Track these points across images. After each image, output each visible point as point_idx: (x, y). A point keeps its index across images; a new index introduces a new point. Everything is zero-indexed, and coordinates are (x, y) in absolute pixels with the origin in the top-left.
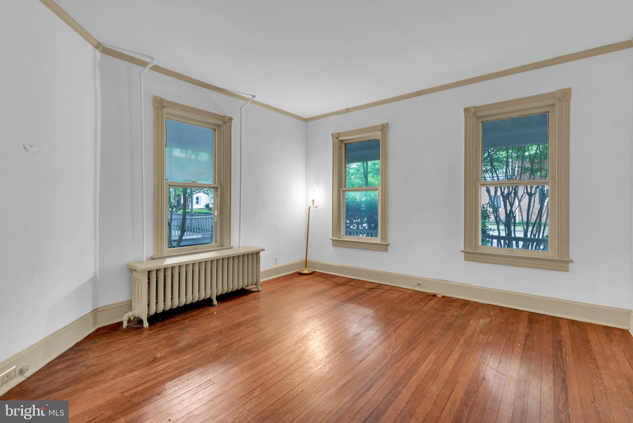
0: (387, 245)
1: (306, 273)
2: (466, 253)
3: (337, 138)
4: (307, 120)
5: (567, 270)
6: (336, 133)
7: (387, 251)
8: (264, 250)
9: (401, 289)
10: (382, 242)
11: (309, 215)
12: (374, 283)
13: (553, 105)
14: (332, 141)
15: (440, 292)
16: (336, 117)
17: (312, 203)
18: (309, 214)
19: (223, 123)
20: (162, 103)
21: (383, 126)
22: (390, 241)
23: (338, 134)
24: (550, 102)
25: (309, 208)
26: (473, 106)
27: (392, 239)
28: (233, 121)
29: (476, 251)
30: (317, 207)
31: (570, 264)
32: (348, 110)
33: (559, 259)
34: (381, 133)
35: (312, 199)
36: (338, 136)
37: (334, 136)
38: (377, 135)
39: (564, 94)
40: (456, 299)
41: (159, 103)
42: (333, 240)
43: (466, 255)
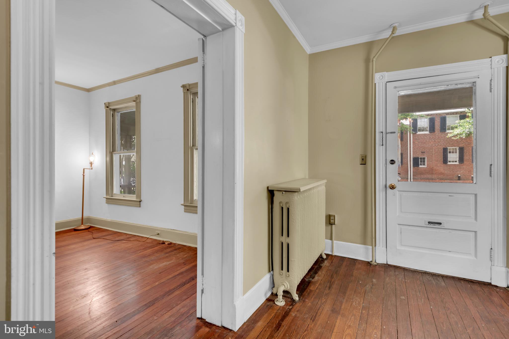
0: (140, 202)
1: (83, 228)
2: (185, 206)
3: (108, 107)
4: (88, 90)
6: (107, 103)
7: (140, 207)
10: (137, 199)
11: (84, 177)
14: (105, 109)
18: (84, 175)
22: (142, 198)
23: (109, 103)
25: (84, 169)
26: (188, 84)
27: (144, 196)
29: (192, 204)
32: (114, 83)
34: (135, 104)
36: (109, 105)
37: (106, 105)
42: (107, 198)
43: (185, 208)
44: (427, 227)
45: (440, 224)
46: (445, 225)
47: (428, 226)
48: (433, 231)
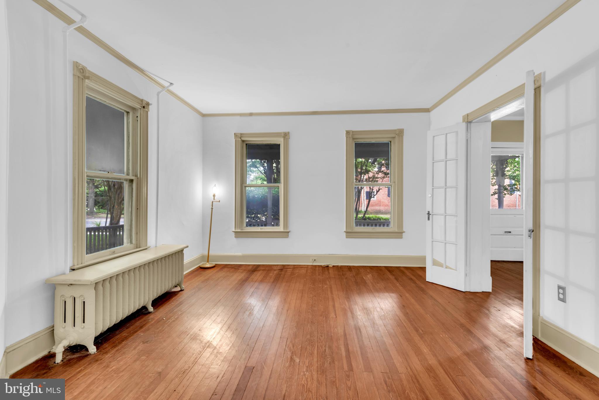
0: (289, 232)
1: (208, 266)
2: (347, 232)
3: (240, 138)
4: (204, 115)
5: (402, 238)
6: (239, 133)
7: (288, 238)
8: (187, 247)
9: (302, 266)
10: (284, 230)
11: (212, 210)
12: (278, 265)
13: (394, 138)
14: (234, 140)
15: (331, 263)
16: (238, 117)
17: (213, 197)
18: (212, 208)
19: (140, 107)
20: (83, 72)
21: (285, 134)
22: (290, 229)
23: (241, 134)
24: (393, 136)
25: (212, 202)
26: (352, 130)
27: (293, 227)
28: (150, 106)
29: (352, 230)
30: (219, 202)
31: (403, 234)
32: (251, 114)
33: (398, 231)
34: (283, 139)
35: (213, 194)
36: (241, 136)
37: (236, 136)
38: (280, 141)
39: (400, 132)
40: (341, 266)
41: (81, 72)
42: (235, 232)
43: (347, 234)
44: (503, 235)
45: (510, 232)
46: (512, 233)
47: (505, 234)
48: (508, 236)
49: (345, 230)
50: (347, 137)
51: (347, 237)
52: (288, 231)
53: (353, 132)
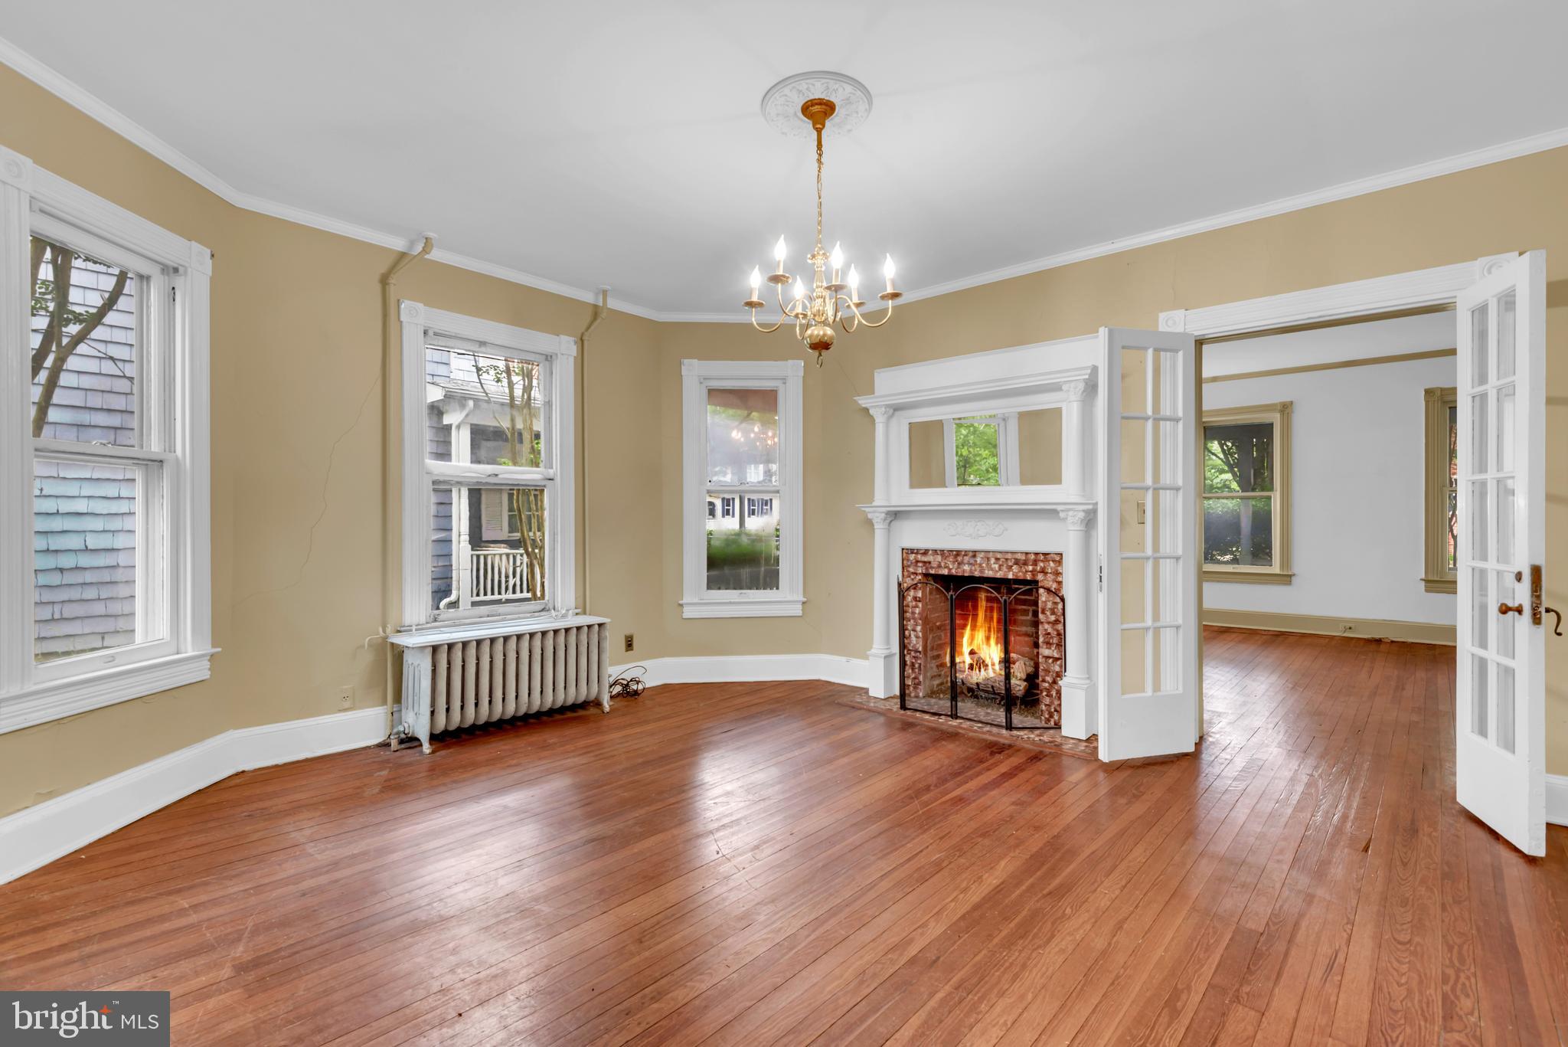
0: (1291, 576)
2: (1427, 581)
21: (1284, 405)
27: (1302, 566)
43: (1426, 584)
49: (1423, 576)
50: (1427, 402)
51: (1426, 591)
52: (1290, 573)
53: (1442, 390)
